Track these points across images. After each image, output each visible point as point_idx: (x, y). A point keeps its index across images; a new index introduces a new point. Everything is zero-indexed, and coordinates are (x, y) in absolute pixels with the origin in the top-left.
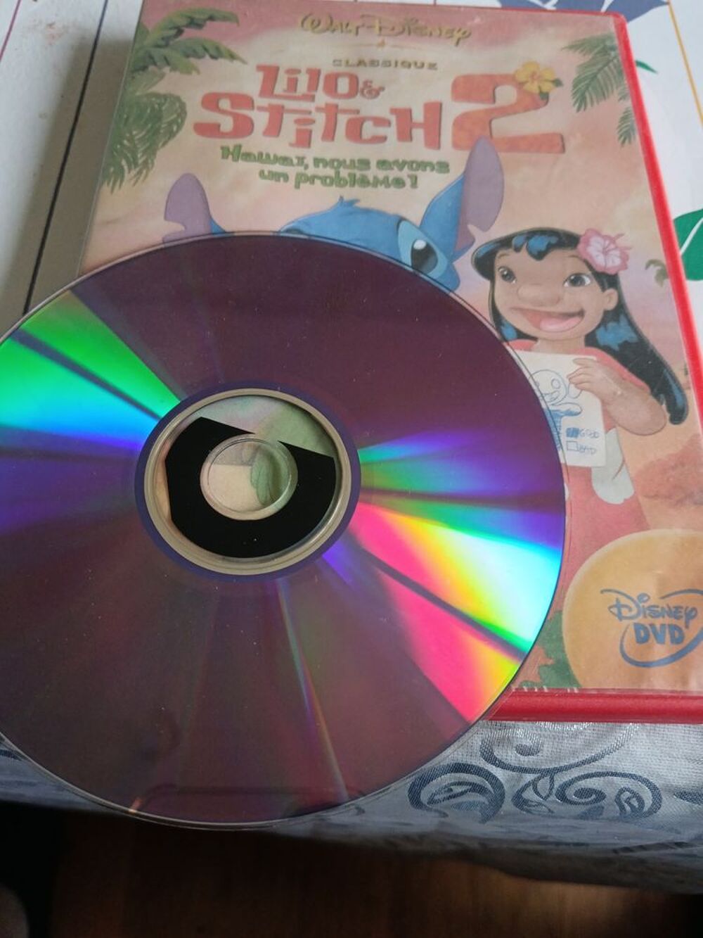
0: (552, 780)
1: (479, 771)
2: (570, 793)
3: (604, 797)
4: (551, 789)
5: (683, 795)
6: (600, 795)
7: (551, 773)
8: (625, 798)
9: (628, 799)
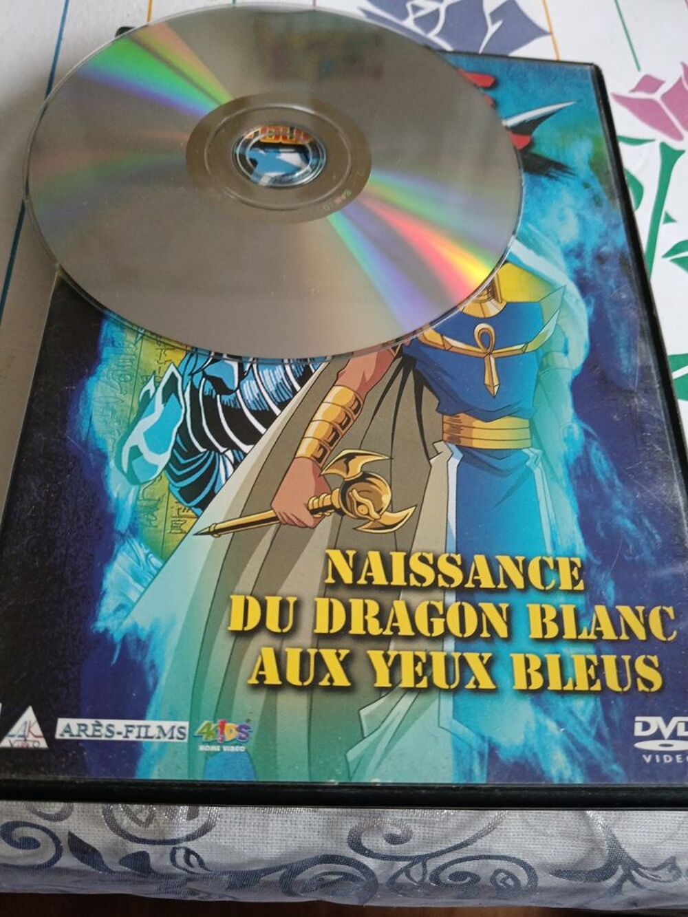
0: (424, 865)
1: (348, 862)
2: (445, 876)
3: (479, 879)
4: (424, 874)
5: (558, 873)
6: (475, 878)
7: (423, 859)
8: (500, 879)
9: (504, 880)
